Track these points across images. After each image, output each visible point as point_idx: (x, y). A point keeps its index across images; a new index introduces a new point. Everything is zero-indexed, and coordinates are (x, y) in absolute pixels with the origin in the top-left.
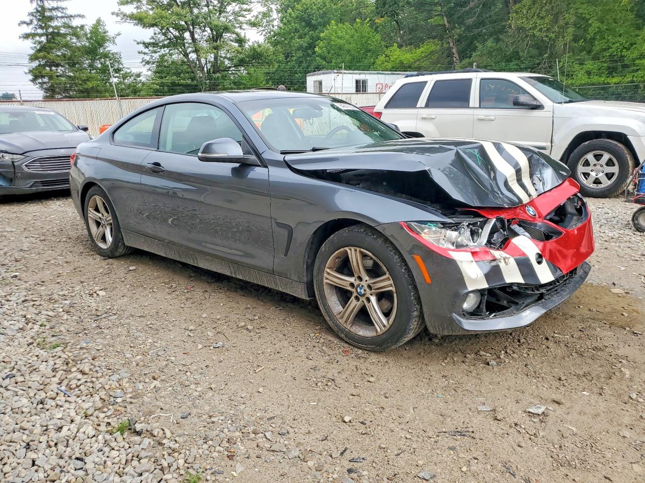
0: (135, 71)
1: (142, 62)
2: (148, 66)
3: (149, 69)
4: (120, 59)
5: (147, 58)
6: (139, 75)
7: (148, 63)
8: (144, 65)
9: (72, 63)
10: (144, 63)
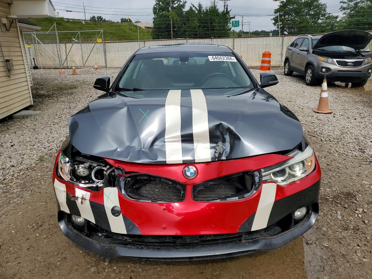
0: (335, 15)
1: (340, 9)
2: (344, 11)
3: (345, 13)
4: (325, 8)
5: (345, 5)
6: (337, 17)
7: (344, 9)
8: (342, 11)
9: (297, 12)
10: (341, 9)
